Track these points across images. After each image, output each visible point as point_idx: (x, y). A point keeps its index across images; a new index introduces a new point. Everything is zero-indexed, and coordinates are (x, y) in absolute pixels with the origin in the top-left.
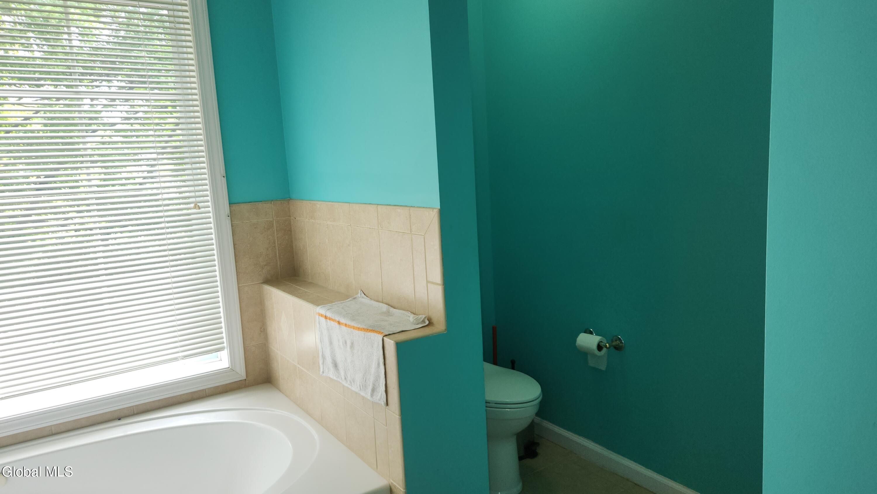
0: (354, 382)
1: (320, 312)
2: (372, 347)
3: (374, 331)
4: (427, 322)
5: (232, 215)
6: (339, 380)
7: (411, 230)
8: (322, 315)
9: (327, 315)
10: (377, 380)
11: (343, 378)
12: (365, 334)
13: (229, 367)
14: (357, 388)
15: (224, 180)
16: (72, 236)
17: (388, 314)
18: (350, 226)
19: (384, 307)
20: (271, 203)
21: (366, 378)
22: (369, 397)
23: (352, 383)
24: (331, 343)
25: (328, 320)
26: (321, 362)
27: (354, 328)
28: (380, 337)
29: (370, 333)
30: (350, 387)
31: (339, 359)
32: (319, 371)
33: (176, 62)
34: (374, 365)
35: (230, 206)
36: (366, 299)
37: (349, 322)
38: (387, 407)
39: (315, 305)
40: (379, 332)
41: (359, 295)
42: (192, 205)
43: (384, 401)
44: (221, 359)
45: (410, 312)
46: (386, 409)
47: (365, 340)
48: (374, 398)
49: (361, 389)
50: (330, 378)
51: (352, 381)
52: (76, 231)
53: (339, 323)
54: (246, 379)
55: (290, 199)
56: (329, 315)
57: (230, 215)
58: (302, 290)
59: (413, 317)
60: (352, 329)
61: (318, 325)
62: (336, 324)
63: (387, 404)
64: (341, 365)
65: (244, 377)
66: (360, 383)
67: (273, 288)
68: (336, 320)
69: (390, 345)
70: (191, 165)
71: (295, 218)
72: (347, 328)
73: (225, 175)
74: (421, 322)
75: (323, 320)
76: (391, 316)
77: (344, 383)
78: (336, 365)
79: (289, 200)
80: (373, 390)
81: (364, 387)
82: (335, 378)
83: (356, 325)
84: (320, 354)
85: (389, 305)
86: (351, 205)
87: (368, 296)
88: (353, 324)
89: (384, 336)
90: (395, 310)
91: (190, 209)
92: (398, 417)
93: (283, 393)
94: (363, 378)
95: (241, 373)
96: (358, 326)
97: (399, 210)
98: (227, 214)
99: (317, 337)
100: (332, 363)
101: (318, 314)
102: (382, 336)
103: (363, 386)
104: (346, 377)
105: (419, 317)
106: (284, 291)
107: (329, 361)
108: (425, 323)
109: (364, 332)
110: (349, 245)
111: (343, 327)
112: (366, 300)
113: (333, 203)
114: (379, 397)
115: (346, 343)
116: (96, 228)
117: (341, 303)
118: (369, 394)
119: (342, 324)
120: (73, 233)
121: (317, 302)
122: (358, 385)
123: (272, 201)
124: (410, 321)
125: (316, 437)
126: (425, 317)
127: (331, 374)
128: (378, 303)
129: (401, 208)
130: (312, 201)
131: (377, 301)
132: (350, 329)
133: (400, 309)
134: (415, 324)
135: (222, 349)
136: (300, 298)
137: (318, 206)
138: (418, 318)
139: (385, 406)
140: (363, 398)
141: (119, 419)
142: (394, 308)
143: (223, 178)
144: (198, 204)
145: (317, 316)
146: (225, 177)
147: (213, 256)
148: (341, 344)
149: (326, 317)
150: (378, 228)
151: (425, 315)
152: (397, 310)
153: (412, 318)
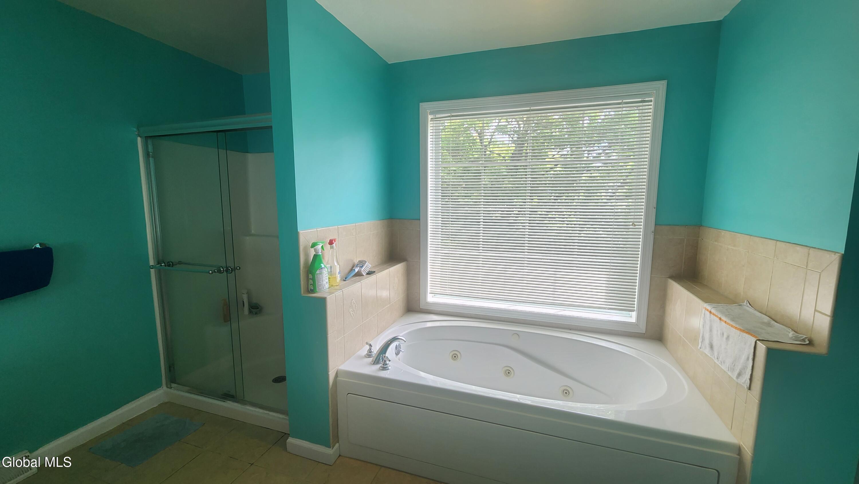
0: (724, 363)
1: (706, 307)
2: (745, 344)
3: (749, 333)
4: (808, 342)
5: (655, 232)
6: (712, 357)
7: (807, 265)
8: (708, 310)
9: (711, 311)
10: (744, 369)
11: (716, 357)
12: (740, 333)
13: (635, 323)
14: (726, 368)
15: (655, 210)
16: (565, 227)
17: (769, 325)
18: (747, 252)
19: (766, 319)
20: (685, 227)
21: (735, 364)
22: (735, 378)
23: (723, 363)
24: (711, 330)
25: (712, 315)
26: (700, 341)
27: (732, 326)
28: (754, 340)
29: (745, 334)
30: (720, 365)
31: (715, 343)
32: (698, 346)
33: (638, 136)
34: (744, 358)
35: (655, 226)
36: (750, 308)
37: (728, 321)
38: (749, 391)
39: (705, 302)
40: (754, 336)
41: (745, 304)
42: (631, 223)
43: (747, 386)
44: (631, 316)
45: (791, 329)
46: (748, 392)
47: (740, 337)
48: (739, 380)
49: (729, 370)
50: (706, 354)
51: (722, 362)
52: (567, 224)
53: (720, 319)
54: (645, 333)
55: (702, 226)
56: (713, 311)
57: (654, 232)
58: (696, 288)
59: (793, 334)
60: (730, 327)
61: (703, 315)
62: (718, 319)
63: (750, 388)
64: (715, 348)
65: (644, 331)
66: (729, 365)
67: (675, 282)
68: (718, 317)
69: (762, 348)
70: (635, 200)
71: (702, 239)
72: (726, 324)
73: (656, 207)
74: (801, 340)
75: (708, 313)
76: (771, 327)
77: (716, 361)
78: (711, 347)
79: (700, 226)
80: (739, 375)
81: (733, 370)
82: (709, 355)
83: (734, 325)
84: (701, 335)
85: (771, 318)
86: (751, 237)
87: (753, 306)
88: (732, 323)
89: (757, 340)
90: (776, 323)
91: (629, 225)
92: (757, 401)
93: (668, 350)
94: (733, 364)
95: (642, 329)
96: (736, 326)
97: (798, 248)
98: (652, 231)
99: (701, 323)
100: (709, 344)
101: (705, 308)
102: (756, 339)
103: (731, 368)
104: (719, 358)
105: (799, 336)
106: (683, 287)
107: (707, 342)
108: (805, 342)
109: (740, 332)
110: (743, 266)
111: (723, 323)
112: (750, 310)
113: (736, 233)
114: (743, 381)
115: (723, 334)
116: (577, 224)
117: (727, 306)
118: (735, 376)
119: (723, 320)
120: (565, 225)
121: (706, 300)
122: (727, 367)
123: (687, 226)
124: (789, 336)
125: (686, 387)
126: (806, 337)
127: (707, 351)
128: (761, 314)
129: (801, 247)
130: (719, 229)
131: (760, 313)
132: (729, 326)
133: (781, 324)
134: (793, 340)
135: (633, 311)
136: (693, 294)
137: (723, 234)
138: (797, 336)
139: (747, 390)
140: (730, 377)
141: (570, 330)
142: (776, 322)
143: (654, 209)
144: (635, 223)
145: (704, 310)
146: (656, 208)
147: (638, 255)
148: (719, 333)
149: (710, 312)
150: (774, 257)
151: (806, 336)
152: (778, 324)
153: (791, 334)
